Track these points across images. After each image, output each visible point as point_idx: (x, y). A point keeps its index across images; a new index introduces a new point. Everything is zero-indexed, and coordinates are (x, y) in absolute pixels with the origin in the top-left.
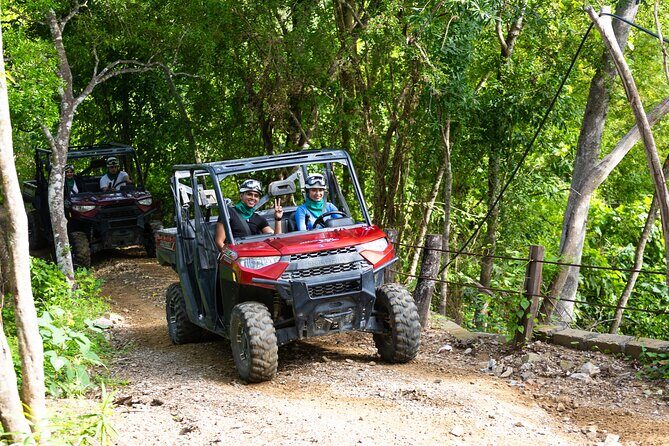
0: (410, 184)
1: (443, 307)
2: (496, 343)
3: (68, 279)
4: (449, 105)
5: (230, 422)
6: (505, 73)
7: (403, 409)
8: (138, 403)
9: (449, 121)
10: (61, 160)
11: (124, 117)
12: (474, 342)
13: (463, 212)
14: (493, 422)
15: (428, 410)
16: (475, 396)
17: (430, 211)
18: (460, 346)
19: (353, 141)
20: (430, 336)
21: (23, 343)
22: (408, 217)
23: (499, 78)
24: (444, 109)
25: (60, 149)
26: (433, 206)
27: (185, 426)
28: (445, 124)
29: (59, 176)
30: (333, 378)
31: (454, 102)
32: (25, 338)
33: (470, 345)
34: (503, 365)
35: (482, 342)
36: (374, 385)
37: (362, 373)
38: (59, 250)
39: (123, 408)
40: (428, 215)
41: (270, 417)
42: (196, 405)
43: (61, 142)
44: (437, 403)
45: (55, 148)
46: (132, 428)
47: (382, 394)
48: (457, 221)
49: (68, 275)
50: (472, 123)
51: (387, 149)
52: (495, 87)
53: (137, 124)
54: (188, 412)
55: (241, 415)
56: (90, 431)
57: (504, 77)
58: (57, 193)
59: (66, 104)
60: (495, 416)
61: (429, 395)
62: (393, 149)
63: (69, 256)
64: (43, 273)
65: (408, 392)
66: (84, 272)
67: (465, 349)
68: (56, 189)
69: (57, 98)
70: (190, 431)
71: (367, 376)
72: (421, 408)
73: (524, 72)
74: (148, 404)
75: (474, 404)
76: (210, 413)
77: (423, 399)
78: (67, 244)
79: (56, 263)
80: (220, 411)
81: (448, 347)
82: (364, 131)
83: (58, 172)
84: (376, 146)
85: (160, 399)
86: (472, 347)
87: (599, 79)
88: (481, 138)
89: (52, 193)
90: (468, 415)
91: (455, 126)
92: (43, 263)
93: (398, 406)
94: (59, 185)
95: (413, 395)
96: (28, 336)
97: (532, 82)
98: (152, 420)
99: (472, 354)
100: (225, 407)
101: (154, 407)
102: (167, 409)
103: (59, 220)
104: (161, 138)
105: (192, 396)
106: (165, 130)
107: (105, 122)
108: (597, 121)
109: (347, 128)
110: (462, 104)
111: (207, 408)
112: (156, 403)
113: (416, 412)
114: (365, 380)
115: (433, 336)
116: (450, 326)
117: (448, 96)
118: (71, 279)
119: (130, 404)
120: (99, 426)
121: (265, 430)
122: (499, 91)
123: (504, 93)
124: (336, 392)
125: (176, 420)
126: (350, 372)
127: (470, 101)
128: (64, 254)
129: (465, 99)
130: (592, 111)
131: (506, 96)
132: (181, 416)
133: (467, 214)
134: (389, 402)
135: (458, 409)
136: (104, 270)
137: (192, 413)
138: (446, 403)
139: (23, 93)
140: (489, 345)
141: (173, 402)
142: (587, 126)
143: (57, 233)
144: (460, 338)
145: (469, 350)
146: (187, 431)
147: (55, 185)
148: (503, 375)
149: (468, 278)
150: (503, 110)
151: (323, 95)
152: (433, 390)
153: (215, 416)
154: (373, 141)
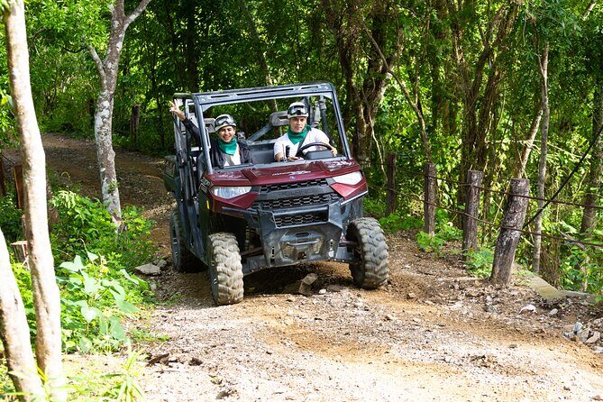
0: (505, 119)
1: (536, 260)
2: (586, 303)
3: (114, 220)
4: (547, 31)
5: (274, 385)
7: (469, 376)
8: (176, 361)
9: (547, 49)
10: (109, 85)
11: (189, 36)
12: (562, 301)
13: (566, 153)
14: (568, 394)
15: (496, 379)
16: (553, 364)
17: (528, 151)
18: (545, 306)
19: (442, 69)
20: (512, 293)
21: (38, 293)
22: (503, 157)
24: (542, 36)
25: (108, 73)
26: (532, 145)
27: (223, 389)
28: (543, 52)
29: (106, 104)
30: (395, 339)
31: (553, 27)
32: (40, 288)
33: (556, 306)
34: (589, 329)
35: (570, 302)
36: (439, 349)
37: (429, 335)
38: (105, 186)
39: (158, 367)
40: (527, 155)
41: (318, 381)
42: (239, 366)
43: (110, 65)
44: (509, 371)
45: (102, 72)
46: (165, 390)
47: (447, 360)
48: (560, 161)
49: (115, 215)
50: (573, 52)
51: (479, 79)
53: (204, 45)
54: (228, 373)
55: (287, 379)
56: (113, 392)
58: (104, 123)
59: (117, 23)
60: (571, 388)
61: (500, 362)
62: (485, 77)
63: (116, 194)
64: (87, 211)
65: (477, 358)
66: (133, 213)
67: (551, 309)
68: (103, 117)
69: (106, 15)
70: (227, 395)
71: (435, 337)
72: (490, 376)
74: (187, 363)
75: (549, 374)
76: (252, 376)
77: (492, 366)
78: (114, 180)
79: (102, 201)
80: (264, 373)
81: (531, 307)
82: (454, 57)
83: (106, 99)
84: (466, 76)
85: (200, 358)
86: (558, 308)
88: (584, 69)
89: (99, 122)
90: (539, 385)
91: (553, 55)
92: (87, 200)
93: (464, 374)
94: (106, 113)
95: (482, 361)
96: (42, 285)
98: (188, 381)
99: (558, 316)
100: (270, 369)
101: (192, 367)
102: (206, 369)
103: (106, 153)
104: (230, 61)
105: (236, 355)
106: (234, 52)
107: (167, 42)
109: (434, 54)
110: (560, 30)
111: (250, 369)
112: (196, 362)
113: (482, 380)
114: (431, 342)
115: (516, 293)
116: (537, 283)
117: (546, 21)
118: (118, 219)
119: (166, 363)
120: (123, 388)
121: (310, 396)
124: (397, 355)
125: (214, 383)
126: (416, 333)
127: (571, 26)
128: (111, 191)
129: (563, 24)
132: (220, 378)
133: (571, 155)
134: (454, 369)
135: (530, 378)
136: (159, 209)
137: (231, 375)
138: (518, 371)
139: (66, 9)
140: (578, 306)
141: (212, 362)
143: (103, 167)
144: (545, 296)
145: (554, 311)
146: (225, 394)
147: (102, 114)
148: (589, 341)
149: (570, 227)
151: (410, 16)
152: (506, 355)
153: (258, 379)
154: (461, 70)
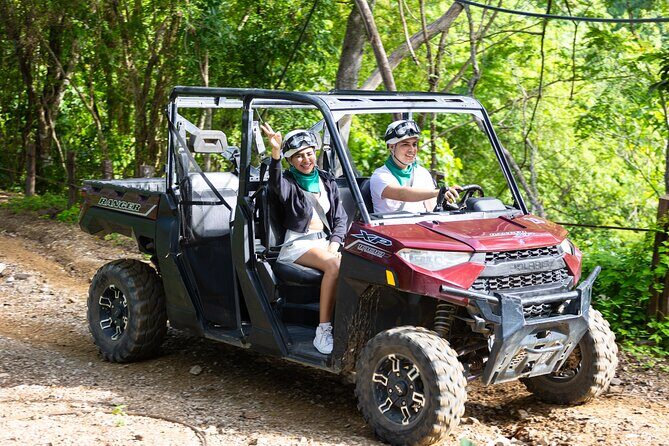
4: (206, 40)
6: (265, 8)
9: (207, 56)
19: (114, 75)
23: (258, 13)
24: (201, 45)
28: (203, 59)
31: (211, 37)
50: (230, 58)
51: (148, 84)
52: (255, 21)
57: (263, 12)
62: (154, 82)
73: (283, 7)
82: (125, 64)
84: (137, 81)
87: (355, 16)
88: (239, 73)
91: (213, 61)
97: (290, 17)
108: (354, 56)
109: (107, 62)
110: (217, 38)
117: (205, 31)
122: (258, 26)
123: (264, 27)
127: (227, 35)
129: (220, 34)
130: (349, 48)
131: (265, 30)
142: (345, 61)
150: (263, 45)
151: (84, 27)
154: (132, 75)
